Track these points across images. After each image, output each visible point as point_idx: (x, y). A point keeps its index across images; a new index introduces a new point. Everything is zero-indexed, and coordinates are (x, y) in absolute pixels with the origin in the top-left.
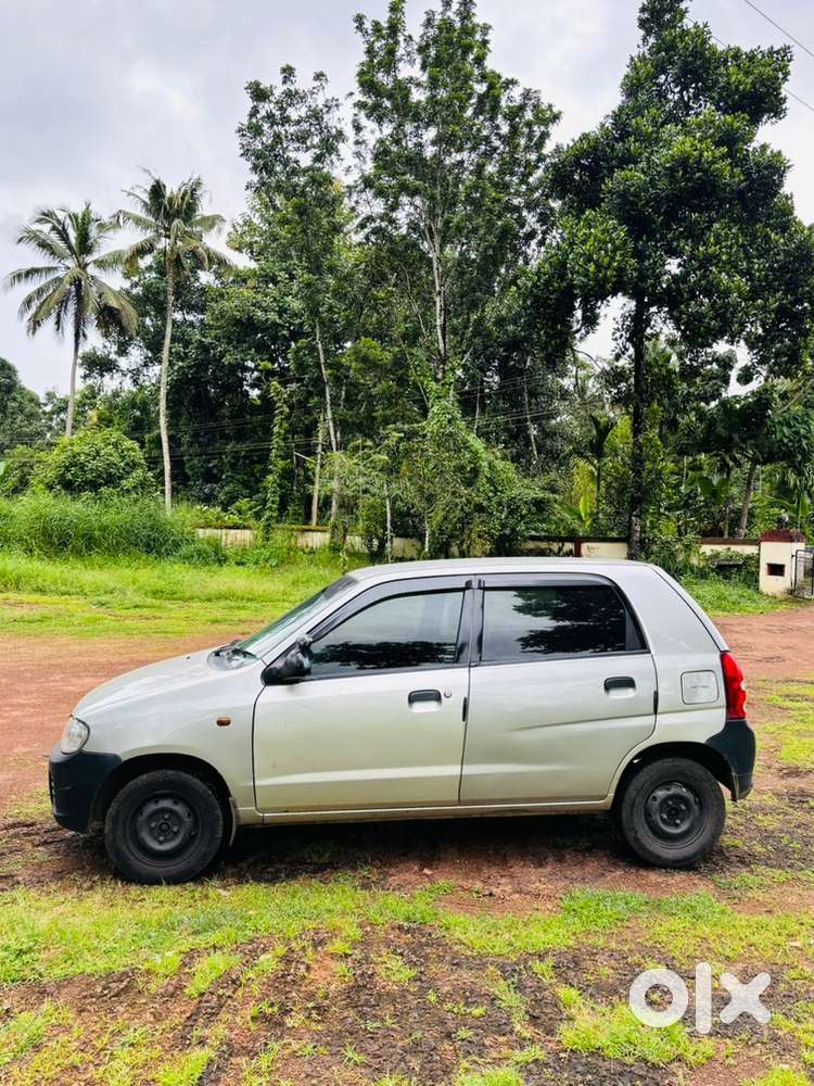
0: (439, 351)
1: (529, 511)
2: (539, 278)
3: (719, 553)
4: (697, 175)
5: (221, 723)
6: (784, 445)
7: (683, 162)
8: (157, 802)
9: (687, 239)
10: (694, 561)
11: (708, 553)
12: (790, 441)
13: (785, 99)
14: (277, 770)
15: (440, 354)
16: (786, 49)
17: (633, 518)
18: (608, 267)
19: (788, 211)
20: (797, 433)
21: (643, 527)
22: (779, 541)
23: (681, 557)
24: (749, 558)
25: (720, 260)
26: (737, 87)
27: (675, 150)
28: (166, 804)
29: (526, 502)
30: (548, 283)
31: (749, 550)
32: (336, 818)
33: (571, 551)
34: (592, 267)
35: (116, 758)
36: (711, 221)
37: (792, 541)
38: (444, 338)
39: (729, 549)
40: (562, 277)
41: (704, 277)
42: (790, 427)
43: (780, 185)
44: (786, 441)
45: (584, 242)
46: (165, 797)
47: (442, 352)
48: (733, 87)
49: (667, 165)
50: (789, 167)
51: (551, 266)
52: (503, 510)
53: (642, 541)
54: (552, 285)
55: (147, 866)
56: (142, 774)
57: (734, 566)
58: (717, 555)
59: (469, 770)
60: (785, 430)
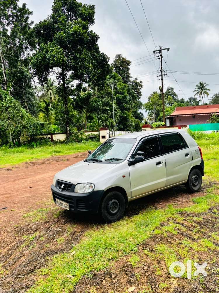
0: (5, 80)
1: (40, 127)
2: (38, 61)
3: (89, 134)
4: (80, 36)
5: (123, 177)
6: (95, 107)
7: (76, 32)
8: (111, 201)
9: (77, 53)
10: (84, 137)
11: (87, 135)
12: (96, 106)
13: (94, 19)
14: (135, 186)
15: (5, 82)
16: (93, 6)
17: (67, 127)
18: (60, 59)
19: (98, 48)
20: (98, 104)
21: (70, 129)
22: (104, 130)
23: (80, 136)
24: (97, 135)
25: (86, 59)
26: (84, 14)
27: (74, 29)
28: (113, 201)
29: (39, 125)
30: (41, 62)
31: (97, 133)
32: (143, 196)
33: (50, 137)
34: (56, 59)
35: (103, 191)
36: (83, 49)
37: (107, 130)
38: (6, 76)
39: (92, 133)
40: (45, 61)
41: (82, 63)
42: (96, 103)
43: (96, 42)
44: (95, 106)
45: (51, 51)
46: (113, 199)
47: (6, 81)
48: (83, 14)
49: (72, 33)
50: (99, 38)
51: (41, 58)
52: (32, 127)
53: (70, 133)
54: (42, 63)
55: (111, 218)
56: (108, 194)
57: (93, 137)
58: (89, 135)
59: (168, 178)
60: (95, 103)
